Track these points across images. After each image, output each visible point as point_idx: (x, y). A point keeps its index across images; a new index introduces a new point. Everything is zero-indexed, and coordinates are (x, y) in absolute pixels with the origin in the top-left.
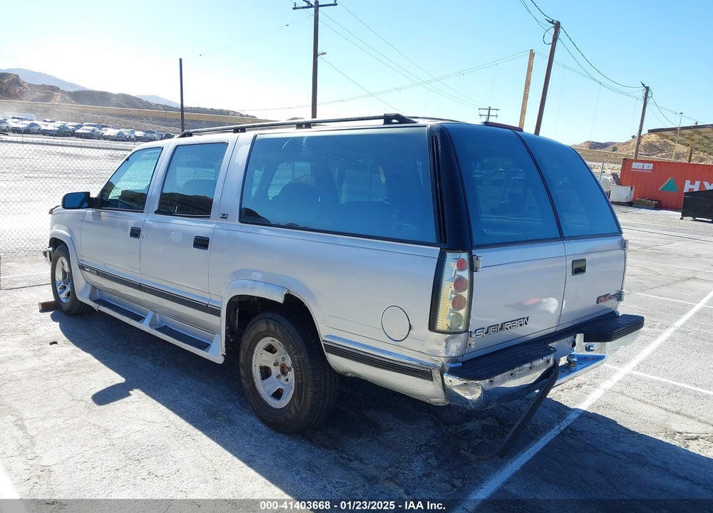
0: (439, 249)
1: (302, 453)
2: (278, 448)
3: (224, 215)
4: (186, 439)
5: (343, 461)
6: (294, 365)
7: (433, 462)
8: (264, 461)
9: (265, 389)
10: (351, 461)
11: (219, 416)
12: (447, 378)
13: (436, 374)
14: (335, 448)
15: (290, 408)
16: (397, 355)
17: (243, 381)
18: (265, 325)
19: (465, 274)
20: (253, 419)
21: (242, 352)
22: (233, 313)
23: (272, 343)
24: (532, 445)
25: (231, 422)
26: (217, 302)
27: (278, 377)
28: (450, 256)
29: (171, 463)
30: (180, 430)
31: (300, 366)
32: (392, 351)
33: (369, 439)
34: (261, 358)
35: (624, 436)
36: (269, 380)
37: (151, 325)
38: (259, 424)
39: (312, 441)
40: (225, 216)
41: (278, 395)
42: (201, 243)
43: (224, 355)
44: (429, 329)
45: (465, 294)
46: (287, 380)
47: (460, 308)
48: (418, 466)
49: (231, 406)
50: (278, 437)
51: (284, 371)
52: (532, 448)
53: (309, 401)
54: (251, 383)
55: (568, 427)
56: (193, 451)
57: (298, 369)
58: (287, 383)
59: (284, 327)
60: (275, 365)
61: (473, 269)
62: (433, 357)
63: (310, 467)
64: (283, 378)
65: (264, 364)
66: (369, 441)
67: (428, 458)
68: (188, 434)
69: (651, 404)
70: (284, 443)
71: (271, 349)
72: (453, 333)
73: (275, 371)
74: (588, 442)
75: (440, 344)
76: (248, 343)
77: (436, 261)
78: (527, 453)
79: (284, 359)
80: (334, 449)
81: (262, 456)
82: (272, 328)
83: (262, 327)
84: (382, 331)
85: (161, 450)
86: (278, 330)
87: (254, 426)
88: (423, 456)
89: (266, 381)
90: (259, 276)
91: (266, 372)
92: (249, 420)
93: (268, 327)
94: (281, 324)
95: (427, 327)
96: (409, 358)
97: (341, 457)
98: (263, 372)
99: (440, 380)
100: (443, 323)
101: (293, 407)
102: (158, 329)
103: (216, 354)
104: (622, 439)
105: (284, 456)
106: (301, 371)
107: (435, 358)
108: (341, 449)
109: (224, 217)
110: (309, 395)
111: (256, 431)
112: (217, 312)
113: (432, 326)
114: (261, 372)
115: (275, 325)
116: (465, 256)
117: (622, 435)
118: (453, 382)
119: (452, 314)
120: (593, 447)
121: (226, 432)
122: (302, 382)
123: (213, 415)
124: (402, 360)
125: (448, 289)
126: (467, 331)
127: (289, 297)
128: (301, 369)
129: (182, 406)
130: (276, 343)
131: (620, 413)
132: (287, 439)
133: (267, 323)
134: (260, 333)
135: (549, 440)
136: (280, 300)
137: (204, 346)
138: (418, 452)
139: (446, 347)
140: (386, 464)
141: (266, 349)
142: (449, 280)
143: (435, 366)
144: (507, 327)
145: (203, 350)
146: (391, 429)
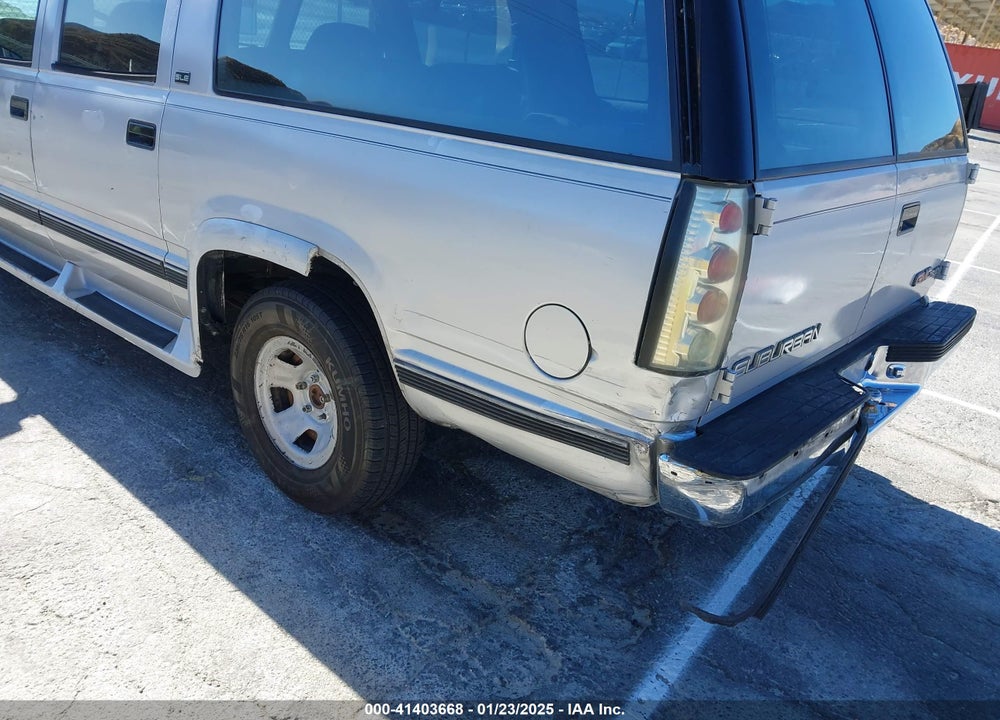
0: (679, 176)
1: (353, 554)
2: (306, 543)
3: (183, 75)
4: (128, 526)
5: (428, 572)
6: (335, 395)
7: (593, 568)
8: (279, 575)
9: (282, 429)
10: (444, 570)
11: (196, 473)
12: (666, 466)
13: (640, 453)
14: (416, 542)
15: (329, 471)
16: (553, 406)
17: (240, 412)
18: (274, 313)
19: (734, 240)
20: (261, 479)
21: (234, 358)
22: (214, 280)
23: (291, 348)
24: (763, 530)
25: (218, 487)
26: (180, 259)
27: (306, 409)
28: (703, 195)
29: (91, 585)
30: (117, 506)
31: (348, 401)
32: (544, 398)
33: (475, 520)
34: (270, 373)
35: (908, 510)
36: (289, 411)
37: (68, 291)
38: (272, 490)
39: (372, 527)
40: (186, 78)
41: (306, 441)
42: (142, 135)
43: (199, 363)
44: (636, 363)
45: (727, 287)
46: (324, 416)
47: (711, 319)
48: (567, 580)
49: (219, 452)
50: (307, 520)
51: (317, 398)
52: (763, 539)
53: (365, 465)
54: (254, 416)
55: (815, 493)
56: (139, 554)
57: (344, 405)
58: (323, 421)
59: (314, 321)
60: (301, 386)
61: (752, 229)
62: (638, 421)
63: (369, 587)
64: (316, 412)
65: (278, 384)
66: (478, 525)
67: (584, 562)
68: (132, 514)
69: (937, 445)
70: (317, 533)
71: (289, 358)
72: (689, 372)
73: (301, 398)
74: (854, 523)
75: (656, 396)
76: (244, 344)
77: (668, 206)
78: (755, 548)
79: (315, 378)
80: (413, 543)
81: (275, 563)
82: (289, 319)
83: (269, 316)
84: (525, 355)
85: (73, 553)
86: (301, 327)
87: (261, 495)
88: (575, 557)
89: (284, 414)
90: (256, 215)
91: (282, 399)
92: (252, 483)
93: (282, 318)
94: (307, 315)
95: (632, 357)
96: (580, 414)
97: (426, 562)
98: (277, 397)
99: (647, 465)
100: (667, 351)
101: (334, 472)
102: (80, 300)
103: (186, 356)
104: (905, 515)
105: (317, 564)
106: (349, 409)
107: (643, 423)
108: (425, 543)
109: (184, 78)
110: (367, 455)
111: (266, 506)
112: (181, 280)
113: (643, 356)
114: (273, 398)
115: (294, 317)
116: (736, 196)
117: (904, 506)
118: (681, 476)
119: (692, 332)
120: (863, 533)
121: (209, 511)
122: (353, 427)
123: (185, 471)
124: (567, 419)
125: (690, 274)
126: (718, 367)
127: (320, 264)
128: (349, 405)
129: (126, 453)
130: (299, 349)
131: (893, 462)
132: (325, 523)
133: (280, 310)
134: (265, 327)
135: (789, 519)
136: (303, 268)
137: (166, 338)
138: (566, 549)
139: (671, 403)
140: (510, 578)
141: (280, 357)
142: (696, 255)
143: (639, 440)
144: (787, 349)
145: (163, 348)
146: (515, 499)
